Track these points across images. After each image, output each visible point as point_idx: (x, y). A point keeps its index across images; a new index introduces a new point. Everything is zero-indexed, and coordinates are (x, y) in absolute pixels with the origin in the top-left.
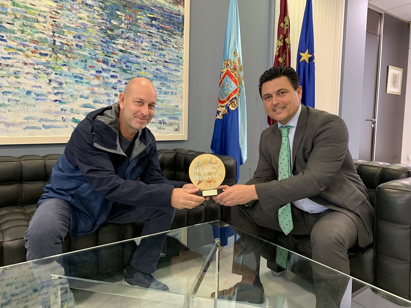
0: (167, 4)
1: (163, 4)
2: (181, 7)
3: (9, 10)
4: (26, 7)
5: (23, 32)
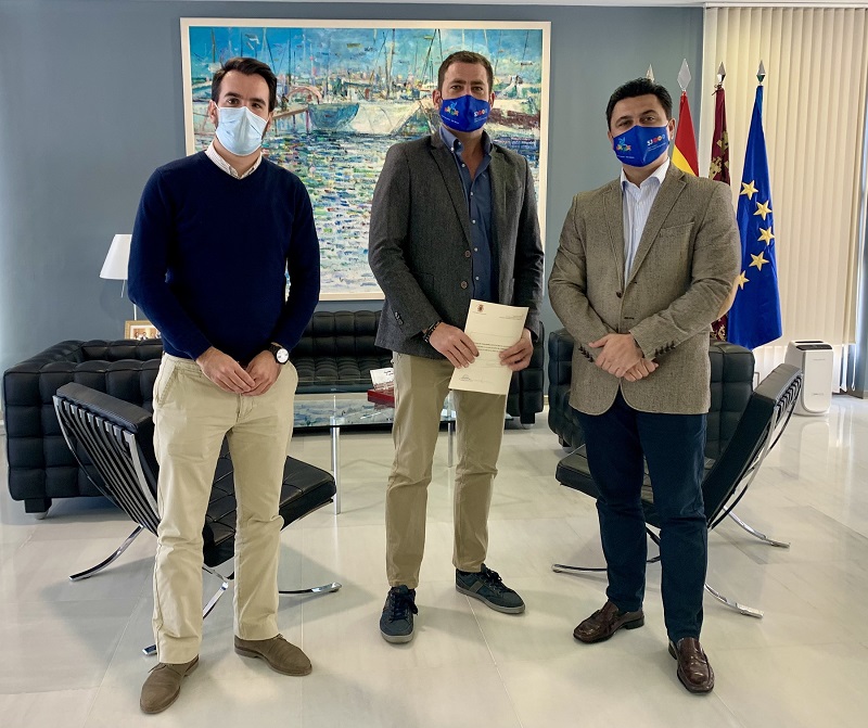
1: (512, 133)
2: (534, 131)
3: (351, 177)
4: (365, 171)
5: (362, 195)
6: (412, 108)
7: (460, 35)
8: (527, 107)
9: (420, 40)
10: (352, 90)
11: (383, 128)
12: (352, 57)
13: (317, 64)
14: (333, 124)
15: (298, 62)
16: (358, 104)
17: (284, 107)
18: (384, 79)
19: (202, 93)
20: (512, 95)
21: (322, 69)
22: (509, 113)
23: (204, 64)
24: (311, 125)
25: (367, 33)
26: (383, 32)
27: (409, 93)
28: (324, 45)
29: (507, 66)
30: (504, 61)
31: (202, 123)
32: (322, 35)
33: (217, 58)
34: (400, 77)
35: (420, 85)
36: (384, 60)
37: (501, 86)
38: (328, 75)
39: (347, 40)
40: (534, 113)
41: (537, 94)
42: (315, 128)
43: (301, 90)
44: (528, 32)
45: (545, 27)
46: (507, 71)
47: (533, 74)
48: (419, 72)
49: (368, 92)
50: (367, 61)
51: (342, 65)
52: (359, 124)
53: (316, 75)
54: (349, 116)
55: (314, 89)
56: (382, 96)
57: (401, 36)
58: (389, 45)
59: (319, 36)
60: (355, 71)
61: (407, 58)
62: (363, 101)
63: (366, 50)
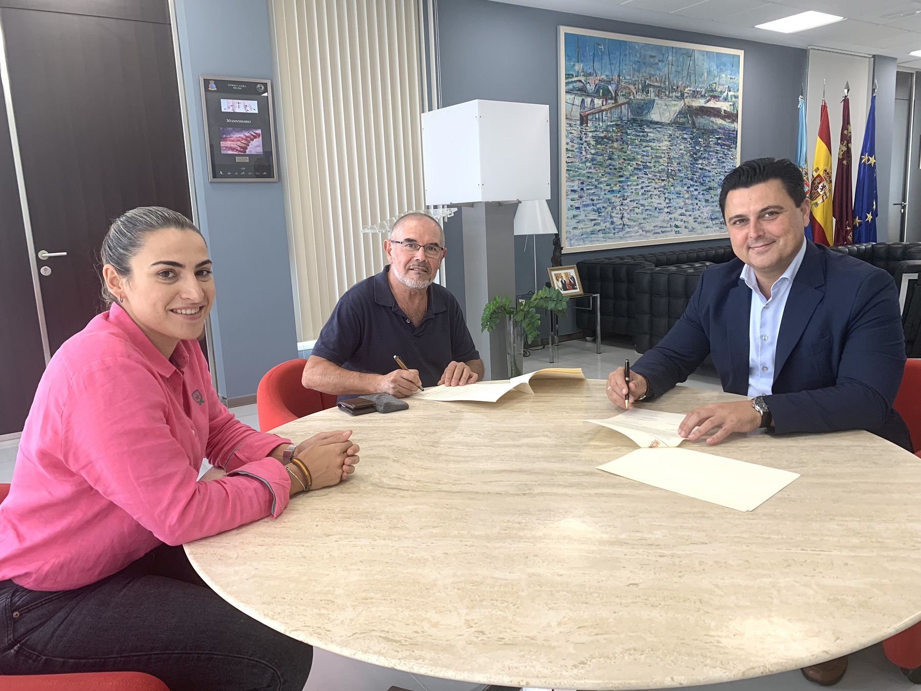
0: (727, 124)
1: (725, 125)
2: (735, 123)
6: (681, 104)
7: (704, 55)
8: (732, 107)
9: (685, 57)
10: (651, 89)
11: (667, 117)
12: (652, 65)
13: (634, 69)
14: (640, 114)
15: (624, 66)
16: (654, 100)
17: (616, 100)
18: (667, 83)
19: (571, 86)
20: (726, 99)
21: (636, 73)
22: (725, 110)
23: (572, 63)
24: (630, 114)
25: (659, 48)
26: (667, 48)
27: (680, 93)
28: (638, 55)
29: (724, 78)
30: (724, 75)
31: (570, 110)
32: (637, 47)
33: (580, 60)
34: (675, 82)
35: (685, 87)
36: (667, 68)
37: (721, 92)
38: (639, 77)
39: (649, 53)
40: (735, 112)
41: (737, 99)
42: (632, 117)
43: (625, 88)
44: (734, 56)
45: (741, 53)
46: (724, 83)
47: (735, 86)
48: (684, 79)
49: (660, 92)
50: (659, 69)
51: (647, 71)
52: (654, 116)
53: (633, 76)
54: (650, 109)
55: (632, 87)
56: (666, 95)
57: (676, 53)
58: (670, 58)
59: (635, 48)
60: (653, 76)
61: (680, 69)
62: (657, 98)
63: (659, 61)
